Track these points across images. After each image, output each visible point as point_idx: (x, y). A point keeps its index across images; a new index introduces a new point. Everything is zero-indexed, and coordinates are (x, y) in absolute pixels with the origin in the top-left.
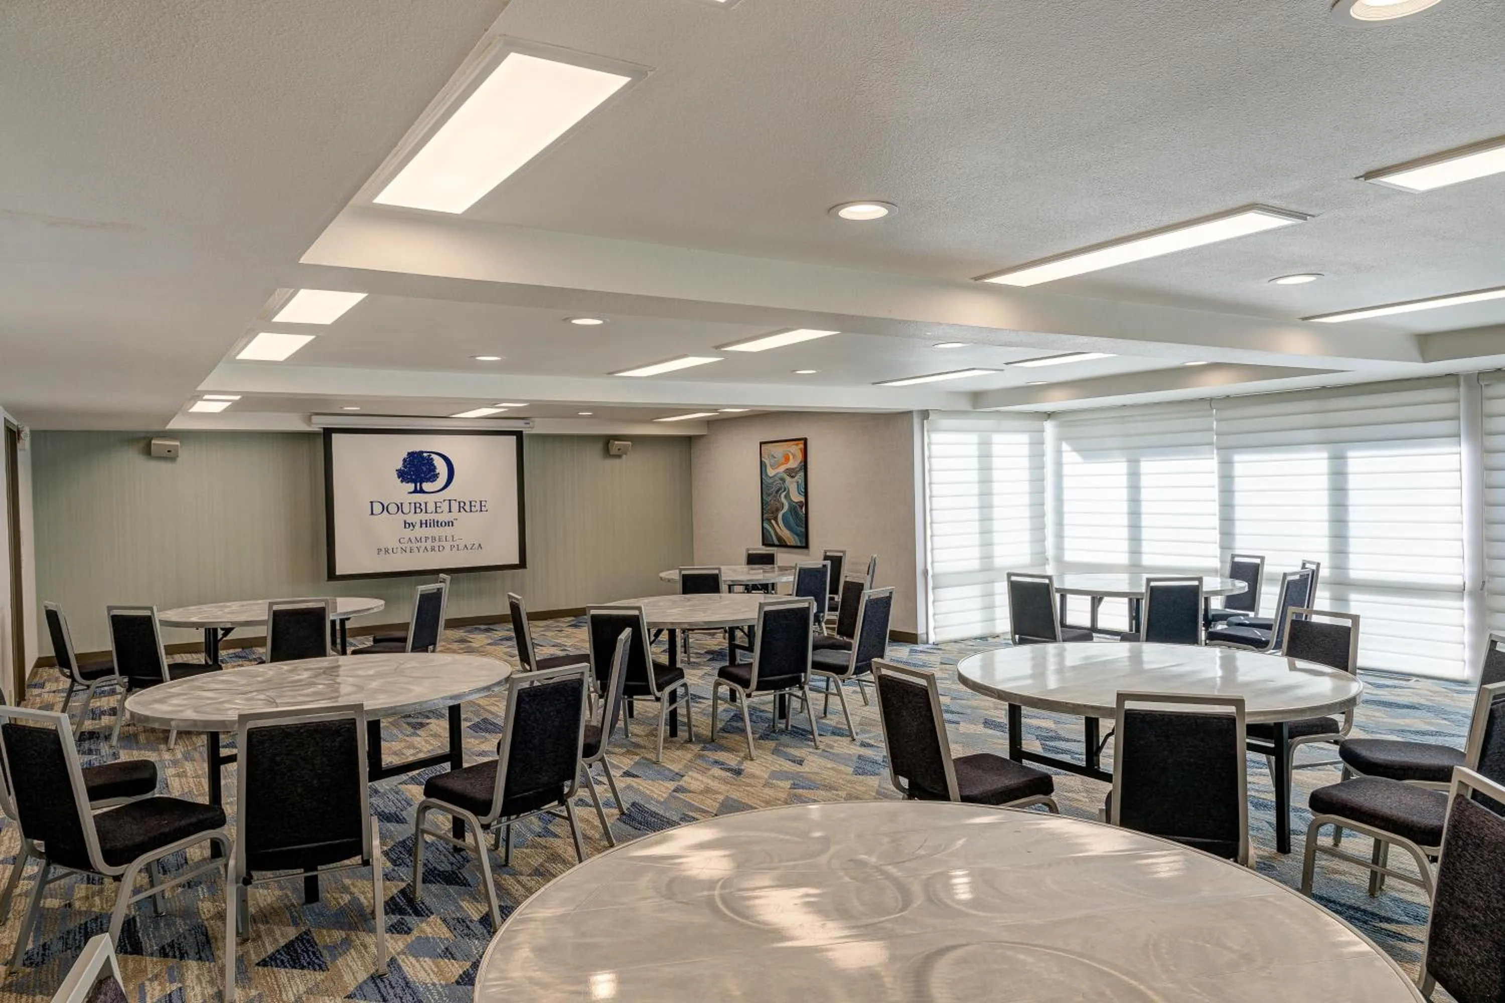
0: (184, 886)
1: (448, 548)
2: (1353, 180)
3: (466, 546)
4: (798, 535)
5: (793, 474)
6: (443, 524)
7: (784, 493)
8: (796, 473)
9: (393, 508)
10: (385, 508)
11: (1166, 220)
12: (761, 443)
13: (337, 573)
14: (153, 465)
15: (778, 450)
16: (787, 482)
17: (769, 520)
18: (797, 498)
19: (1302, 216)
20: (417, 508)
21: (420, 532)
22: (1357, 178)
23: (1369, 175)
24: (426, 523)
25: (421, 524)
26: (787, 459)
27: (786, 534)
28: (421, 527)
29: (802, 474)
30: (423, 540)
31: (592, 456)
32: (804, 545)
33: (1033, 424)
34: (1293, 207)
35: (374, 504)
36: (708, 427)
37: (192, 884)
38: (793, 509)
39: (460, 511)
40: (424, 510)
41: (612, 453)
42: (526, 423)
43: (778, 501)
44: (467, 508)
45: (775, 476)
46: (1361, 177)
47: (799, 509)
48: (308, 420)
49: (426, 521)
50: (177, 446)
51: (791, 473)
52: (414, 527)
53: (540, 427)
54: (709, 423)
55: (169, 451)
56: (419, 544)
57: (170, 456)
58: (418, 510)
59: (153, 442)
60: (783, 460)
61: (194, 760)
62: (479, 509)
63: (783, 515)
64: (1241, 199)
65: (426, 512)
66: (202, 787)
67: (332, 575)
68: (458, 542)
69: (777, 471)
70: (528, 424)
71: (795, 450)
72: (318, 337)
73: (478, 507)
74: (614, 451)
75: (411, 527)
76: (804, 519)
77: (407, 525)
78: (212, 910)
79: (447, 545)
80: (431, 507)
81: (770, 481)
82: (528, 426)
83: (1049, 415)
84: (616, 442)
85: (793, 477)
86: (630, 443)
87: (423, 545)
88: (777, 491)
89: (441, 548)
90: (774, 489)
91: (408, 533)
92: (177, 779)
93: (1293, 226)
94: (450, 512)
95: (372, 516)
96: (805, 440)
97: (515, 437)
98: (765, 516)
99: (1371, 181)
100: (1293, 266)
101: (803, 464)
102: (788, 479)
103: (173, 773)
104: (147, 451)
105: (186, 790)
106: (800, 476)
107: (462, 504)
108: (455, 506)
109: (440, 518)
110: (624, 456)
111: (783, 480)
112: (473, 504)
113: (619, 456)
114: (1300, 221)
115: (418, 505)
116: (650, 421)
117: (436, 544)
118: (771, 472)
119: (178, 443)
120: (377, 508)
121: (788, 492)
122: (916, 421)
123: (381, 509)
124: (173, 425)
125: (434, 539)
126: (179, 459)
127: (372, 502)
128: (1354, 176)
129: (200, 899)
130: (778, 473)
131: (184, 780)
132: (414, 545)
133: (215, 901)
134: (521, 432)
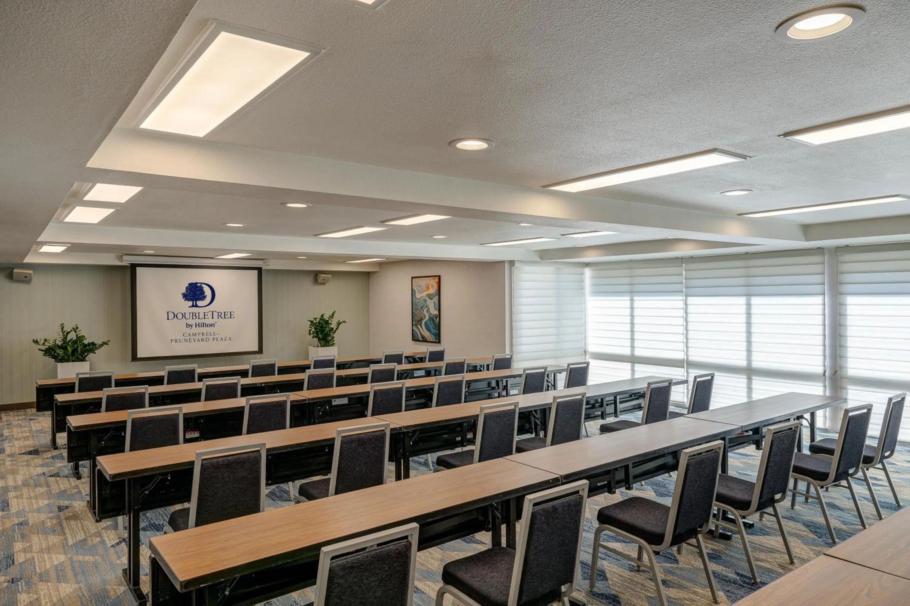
0: (9, 582)
1: (211, 339)
2: (776, 137)
3: (222, 338)
4: (433, 334)
5: (432, 297)
6: (209, 325)
7: (426, 309)
8: (434, 297)
9: (180, 316)
10: (175, 316)
11: (661, 157)
12: (412, 278)
13: (138, 357)
14: (15, 285)
15: (423, 283)
16: (428, 302)
17: (416, 325)
18: (435, 312)
19: (744, 157)
20: (194, 315)
21: (194, 330)
22: (779, 136)
23: (786, 134)
24: (199, 325)
25: (196, 325)
26: (428, 288)
27: (427, 334)
28: (196, 327)
29: (437, 297)
30: (197, 334)
31: (307, 283)
32: (438, 341)
33: (578, 270)
34: (739, 151)
35: (169, 313)
36: (380, 267)
37: (15, 580)
38: (431, 319)
39: (218, 318)
40: (198, 318)
41: (319, 282)
42: (264, 263)
43: (423, 314)
44: (223, 316)
45: (420, 298)
46: (781, 135)
47: (435, 318)
48: (120, 258)
49: (199, 323)
50: (31, 274)
51: (430, 296)
52: (192, 327)
53: (273, 265)
54: (380, 264)
55: (26, 277)
56: (194, 337)
57: (26, 280)
58: (194, 317)
59: (15, 271)
60: (425, 289)
61: (30, 486)
62: (230, 317)
63: (425, 323)
64: (708, 146)
65: (199, 318)
66: (33, 506)
67: (134, 358)
68: (217, 336)
69: (422, 295)
70: (265, 263)
71: (433, 282)
72: (116, 210)
73: (229, 316)
74: (320, 281)
75: (190, 327)
76: (438, 325)
77: (188, 326)
78: (26, 600)
79: (211, 338)
80: (202, 316)
81: (419, 301)
82: (265, 264)
83: (587, 265)
84: (322, 275)
85: (431, 299)
86: (330, 276)
87: (197, 337)
88: (422, 308)
89: (208, 340)
90: (420, 306)
91: (189, 330)
92: (16, 500)
93: (739, 162)
94: (213, 318)
95: (168, 320)
96: (439, 277)
97: (257, 271)
98: (414, 323)
99: (787, 138)
100: (736, 185)
101: (438, 291)
102: (428, 300)
103: (14, 496)
104: (10, 276)
105: (21, 508)
106: (436, 299)
107: (220, 314)
108: (215, 315)
109: (206, 321)
110: (327, 284)
111: (425, 301)
112: (226, 314)
113: (324, 284)
114: (743, 160)
115: (194, 314)
116: (344, 262)
117: (205, 337)
118: (418, 296)
119: (32, 272)
120: (171, 316)
121: (429, 308)
122: (507, 266)
123: (173, 316)
124: (27, 260)
125: (203, 334)
126: (33, 282)
127: (168, 313)
128: (778, 135)
129: (19, 591)
130: (422, 297)
131: (20, 500)
132: (192, 337)
133: (29, 593)
134: (261, 268)
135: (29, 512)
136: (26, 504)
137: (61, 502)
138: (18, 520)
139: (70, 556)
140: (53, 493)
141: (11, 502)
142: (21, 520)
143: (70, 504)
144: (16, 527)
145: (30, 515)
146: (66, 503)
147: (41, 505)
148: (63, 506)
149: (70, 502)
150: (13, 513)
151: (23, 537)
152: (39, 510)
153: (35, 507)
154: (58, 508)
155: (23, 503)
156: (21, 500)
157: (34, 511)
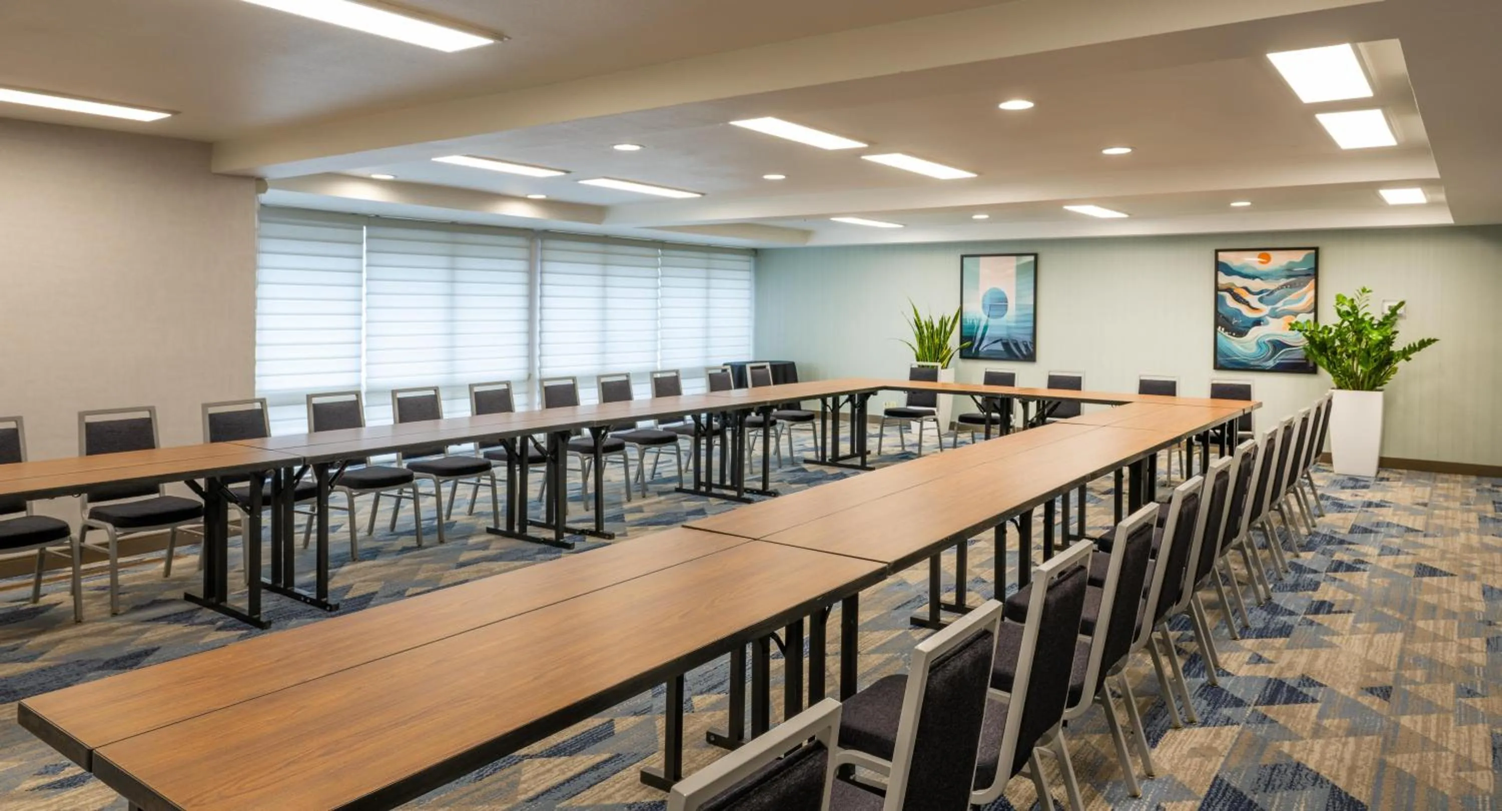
135: (1448, 711)
136: (1452, 735)
137: (1375, 708)
138: (1475, 703)
139: (1410, 622)
140: (1381, 740)
141: (1487, 757)
142: (1469, 701)
143: (1361, 695)
144: (1479, 690)
145: (1449, 704)
146: (1366, 700)
147: (1419, 718)
148: (1378, 695)
149: (1360, 699)
150: (1484, 723)
151: (1468, 669)
152: (1428, 707)
153: (1434, 717)
154: (1389, 696)
155: (1458, 740)
156: (1462, 752)
157: (1442, 710)
